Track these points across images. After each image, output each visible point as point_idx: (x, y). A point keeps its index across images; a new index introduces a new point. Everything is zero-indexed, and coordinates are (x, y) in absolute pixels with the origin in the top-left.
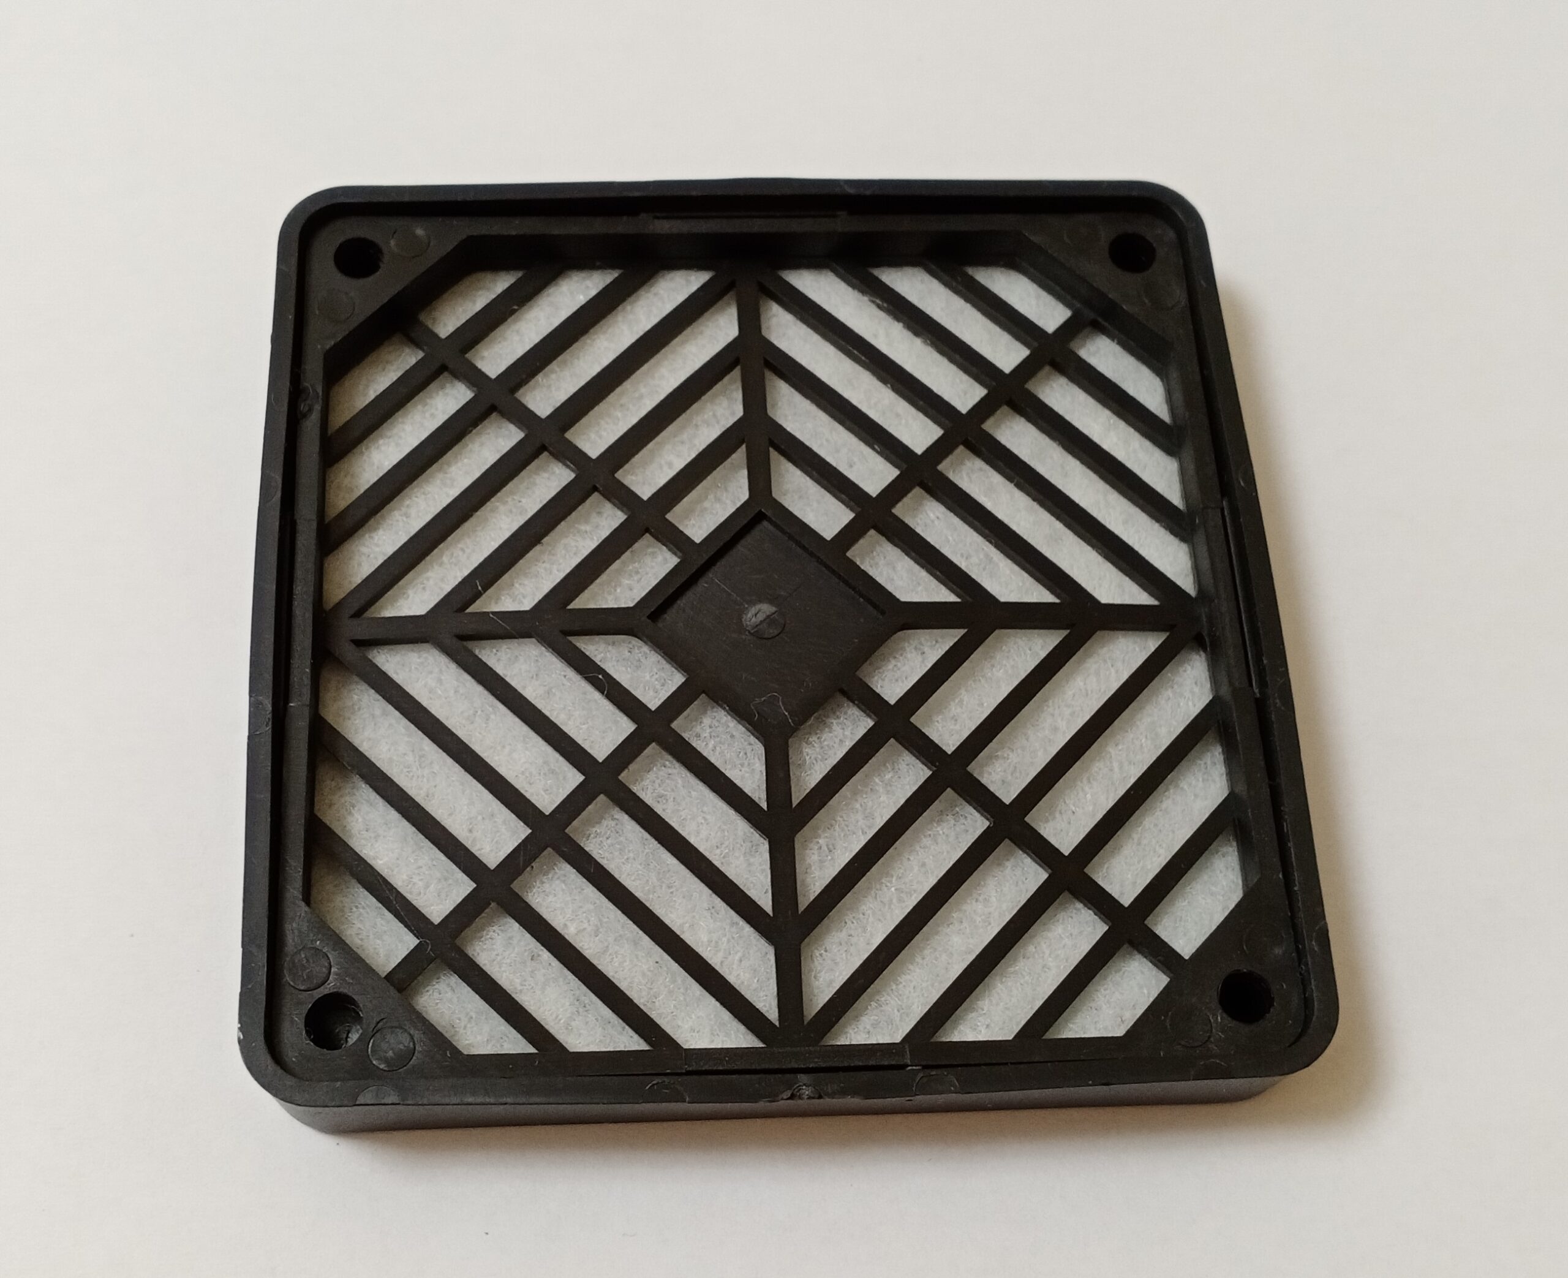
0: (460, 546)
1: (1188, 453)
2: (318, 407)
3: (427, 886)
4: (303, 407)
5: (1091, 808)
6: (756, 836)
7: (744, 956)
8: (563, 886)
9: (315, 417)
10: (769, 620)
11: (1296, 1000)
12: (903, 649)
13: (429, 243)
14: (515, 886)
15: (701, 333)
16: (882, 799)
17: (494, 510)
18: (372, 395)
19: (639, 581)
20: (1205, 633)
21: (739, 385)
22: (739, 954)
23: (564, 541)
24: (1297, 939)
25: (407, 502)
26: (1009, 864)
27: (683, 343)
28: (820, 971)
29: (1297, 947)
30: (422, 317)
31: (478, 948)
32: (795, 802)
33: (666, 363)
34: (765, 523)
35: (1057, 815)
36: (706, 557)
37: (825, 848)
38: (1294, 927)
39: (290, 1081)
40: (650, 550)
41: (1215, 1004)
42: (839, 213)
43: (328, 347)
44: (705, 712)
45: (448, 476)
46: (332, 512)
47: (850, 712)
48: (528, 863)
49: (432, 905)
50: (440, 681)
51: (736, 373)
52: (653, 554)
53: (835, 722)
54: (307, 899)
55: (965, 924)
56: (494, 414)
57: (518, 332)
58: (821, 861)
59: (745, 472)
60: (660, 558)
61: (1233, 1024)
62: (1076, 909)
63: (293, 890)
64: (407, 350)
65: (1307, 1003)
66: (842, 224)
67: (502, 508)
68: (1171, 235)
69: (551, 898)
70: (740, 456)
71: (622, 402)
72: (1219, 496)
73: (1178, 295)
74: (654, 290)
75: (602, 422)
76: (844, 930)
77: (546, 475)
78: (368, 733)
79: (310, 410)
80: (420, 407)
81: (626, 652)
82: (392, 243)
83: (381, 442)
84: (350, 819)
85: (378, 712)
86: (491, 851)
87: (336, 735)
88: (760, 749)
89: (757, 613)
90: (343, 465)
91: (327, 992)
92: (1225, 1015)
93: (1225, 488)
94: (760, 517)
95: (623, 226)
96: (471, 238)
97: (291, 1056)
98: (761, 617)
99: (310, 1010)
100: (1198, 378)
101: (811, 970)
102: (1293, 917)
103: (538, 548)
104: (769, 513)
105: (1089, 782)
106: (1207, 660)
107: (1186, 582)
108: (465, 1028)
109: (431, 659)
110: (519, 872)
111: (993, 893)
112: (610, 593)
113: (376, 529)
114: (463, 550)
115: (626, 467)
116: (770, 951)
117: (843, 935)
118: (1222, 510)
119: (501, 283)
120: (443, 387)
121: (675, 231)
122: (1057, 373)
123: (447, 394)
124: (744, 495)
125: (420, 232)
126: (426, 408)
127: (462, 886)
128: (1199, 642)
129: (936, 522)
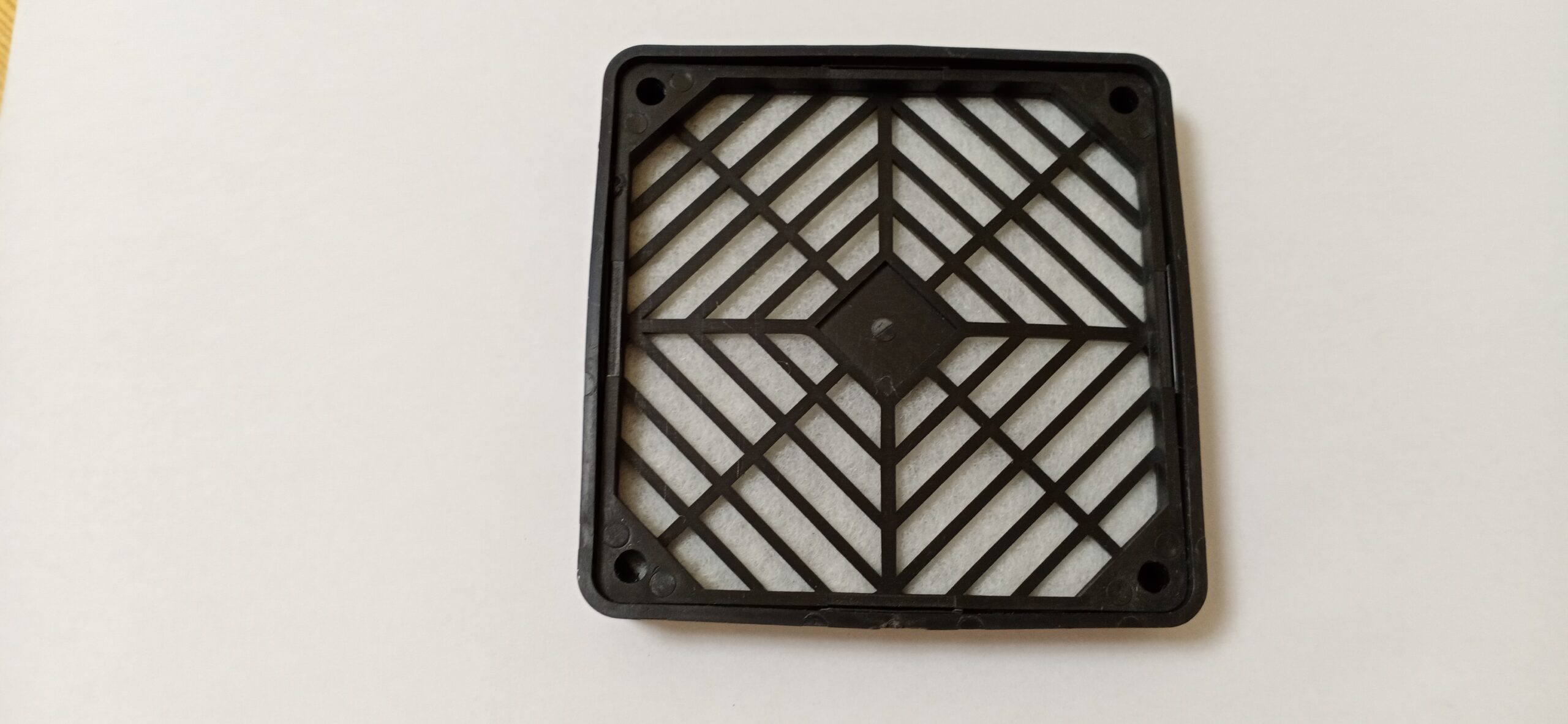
0: (707, 274)
1: (1148, 229)
2: (625, 189)
3: (684, 482)
4: (617, 189)
5: (1071, 452)
6: (873, 461)
7: (863, 531)
8: (761, 485)
9: (624, 195)
10: (887, 330)
11: (1182, 580)
12: (966, 349)
13: (693, 82)
14: (734, 486)
15: (855, 140)
16: (948, 442)
17: (727, 252)
18: (657, 178)
19: (811, 301)
20: (1149, 346)
21: (876, 174)
22: (861, 531)
23: (768, 274)
24: (1187, 544)
25: (677, 245)
26: (1022, 484)
27: (843, 147)
28: (907, 543)
29: (1186, 549)
30: (687, 125)
31: (712, 520)
32: (897, 445)
33: (833, 159)
34: (888, 268)
35: (1051, 454)
36: (852, 289)
37: (913, 470)
38: (1186, 536)
39: (605, 603)
40: (819, 281)
41: (1135, 580)
42: (944, 67)
43: (632, 150)
44: (847, 384)
45: (701, 229)
46: (634, 251)
47: (932, 387)
48: (742, 472)
49: (686, 493)
50: (693, 358)
51: (875, 166)
52: (820, 284)
53: (923, 394)
54: (617, 493)
55: (993, 519)
56: (729, 190)
57: (745, 136)
58: (911, 478)
59: (877, 233)
60: (824, 287)
61: (1146, 592)
62: (1058, 512)
63: (609, 489)
64: (679, 146)
65: (1189, 583)
66: (945, 75)
67: (732, 251)
68: (1149, 89)
69: (754, 492)
70: (875, 222)
71: (807, 183)
72: (1164, 264)
73: (1150, 130)
74: (828, 110)
75: (793, 197)
76: (922, 519)
77: (759, 230)
78: (652, 388)
79: (621, 191)
80: (685, 184)
81: (802, 345)
82: (671, 82)
83: (662, 206)
84: (641, 440)
85: (658, 376)
86: (721, 462)
87: (633, 390)
88: (878, 408)
89: (880, 325)
90: (639, 219)
91: (627, 549)
92: (1140, 587)
93: (1169, 259)
94: (885, 264)
95: (812, 73)
96: (718, 79)
97: (607, 588)
98: (883, 327)
99: (617, 559)
100: (1158, 185)
101: (902, 542)
102: (1186, 531)
103: (752, 277)
104: (891, 262)
105: (1072, 436)
106: (1149, 362)
107: (1139, 312)
108: (704, 566)
109: (689, 344)
110: (736, 479)
111: (1010, 503)
112: (794, 308)
113: (658, 261)
114: (708, 277)
115: (807, 227)
116: (879, 532)
117: (921, 522)
118: (1166, 272)
119: (736, 104)
120: (699, 171)
121: (842, 77)
122: (1073, 173)
123: (702, 176)
124: (876, 250)
125: (689, 76)
126: (690, 184)
127: (704, 485)
128: (1145, 351)
129: (991, 269)
